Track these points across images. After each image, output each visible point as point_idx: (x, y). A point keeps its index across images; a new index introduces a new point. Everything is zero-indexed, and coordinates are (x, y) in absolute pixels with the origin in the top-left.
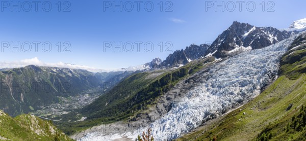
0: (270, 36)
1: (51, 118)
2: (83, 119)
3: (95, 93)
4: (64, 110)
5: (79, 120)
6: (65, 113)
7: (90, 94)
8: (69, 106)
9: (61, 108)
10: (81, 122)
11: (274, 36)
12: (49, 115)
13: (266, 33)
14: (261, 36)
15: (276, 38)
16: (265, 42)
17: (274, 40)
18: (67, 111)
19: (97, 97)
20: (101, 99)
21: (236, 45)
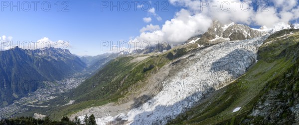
0: (245, 32)
1: (37, 105)
2: (71, 102)
3: (80, 76)
4: (51, 95)
5: (68, 104)
6: (51, 98)
7: (77, 78)
8: (56, 91)
9: (48, 93)
10: (69, 105)
11: (248, 32)
12: (35, 101)
13: (242, 29)
14: (238, 31)
15: (249, 35)
16: (241, 36)
17: (248, 36)
18: (54, 95)
19: (83, 81)
20: (87, 82)
21: (217, 36)
